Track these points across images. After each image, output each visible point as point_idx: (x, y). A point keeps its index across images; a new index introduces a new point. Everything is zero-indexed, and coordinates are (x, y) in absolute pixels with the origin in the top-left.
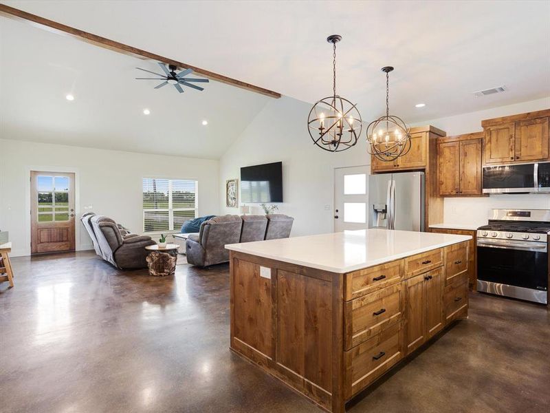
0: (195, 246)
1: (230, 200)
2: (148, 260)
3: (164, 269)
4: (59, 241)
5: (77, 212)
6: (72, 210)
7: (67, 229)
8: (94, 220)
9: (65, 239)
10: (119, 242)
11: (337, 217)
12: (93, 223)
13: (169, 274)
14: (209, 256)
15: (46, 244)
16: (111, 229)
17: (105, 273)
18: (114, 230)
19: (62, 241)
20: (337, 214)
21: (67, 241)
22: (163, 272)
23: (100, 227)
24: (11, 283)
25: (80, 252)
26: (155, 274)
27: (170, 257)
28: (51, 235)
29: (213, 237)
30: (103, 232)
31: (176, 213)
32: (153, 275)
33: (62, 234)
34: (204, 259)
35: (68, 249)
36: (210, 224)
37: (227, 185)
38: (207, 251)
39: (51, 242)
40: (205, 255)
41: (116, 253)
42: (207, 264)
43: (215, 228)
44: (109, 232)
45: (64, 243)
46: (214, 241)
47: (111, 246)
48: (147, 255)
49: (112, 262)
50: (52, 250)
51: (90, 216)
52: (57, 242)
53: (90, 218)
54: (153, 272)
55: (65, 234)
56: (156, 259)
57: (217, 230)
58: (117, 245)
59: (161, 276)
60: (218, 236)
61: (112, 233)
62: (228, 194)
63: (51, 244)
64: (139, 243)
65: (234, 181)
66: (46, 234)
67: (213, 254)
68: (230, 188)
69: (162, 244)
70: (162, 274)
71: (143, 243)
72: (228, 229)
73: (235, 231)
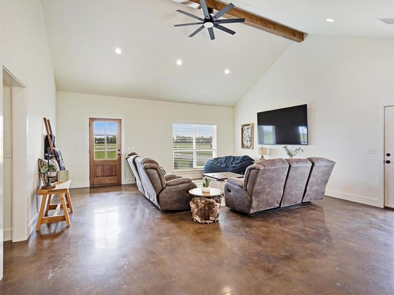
0: (237, 191)
1: (245, 142)
2: (192, 206)
3: (209, 216)
4: (110, 176)
5: (123, 152)
6: (119, 150)
7: (115, 166)
8: (138, 160)
9: (114, 174)
10: (162, 185)
11: (388, 162)
12: (138, 164)
13: (214, 221)
14: (254, 204)
15: (101, 178)
16: (154, 171)
17: (147, 211)
18: (158, 172)
19: (112, 176)
20: (387, 158)
21: (115, 175)
22: (209, 220)
23: (145, 169)
24: (68, 222)
25: (125, 185)
26: (200, 221)
27: (216, 203)
28: (104, 170)
29: (260, 184)
30: (148, 174)
31: (199, 154)
32: (197, 222)
33: (112, 170)
34: (250, 207)
35: (116, 182)
36: (259, 170)
37: (242, 129)
38: (253, 198)
39: (104, 176)
40: (251, 201)
41: (160, 195)
42: (252, 211)
43: (263, 173)
44: (153, 174)
45: (113, 177)
46: (260, 187)
47: (155, 188)
48: (191, 200)
49: (156, 202)
50: (104, 183)
51: (134, 156)
52: (108, 176)
53: (135, 158)
54: (198, 218)
55: (114, 170)
56: (201, 205)
57: (265, 176)
58: (161, 188)
59: (206, 223)
60: (265, 182)
61: (157, 176)
62: (242, 137)
63: (104, 178)
64: (180, 186)
65: (249, 125)
66: (100, 170)
67: (259, 201)
68: (245, 132)
69: (206, 189)
70: (208, 222)
71: (184, 185)
72: (275, 174)
73: (282, 176)
